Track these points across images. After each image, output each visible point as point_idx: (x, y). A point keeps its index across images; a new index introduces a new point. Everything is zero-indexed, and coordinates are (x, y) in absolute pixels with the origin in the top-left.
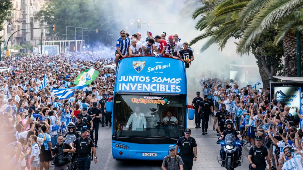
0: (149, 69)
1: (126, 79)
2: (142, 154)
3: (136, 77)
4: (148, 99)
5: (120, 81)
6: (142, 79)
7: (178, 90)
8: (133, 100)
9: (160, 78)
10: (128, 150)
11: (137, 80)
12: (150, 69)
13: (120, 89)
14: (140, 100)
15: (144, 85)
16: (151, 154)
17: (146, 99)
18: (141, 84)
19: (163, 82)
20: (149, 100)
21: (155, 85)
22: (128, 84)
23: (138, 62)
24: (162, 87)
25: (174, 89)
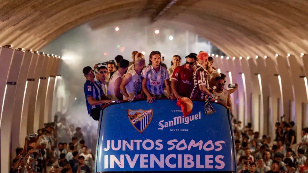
0: (160, 123)
1: (116, 146)
3: (136, 141)
5: (105, 150)
6: (148, 145)
7: (219, 165)
9: (183, 141)
11: (138, 148)
12: (163, 123)
13: (106, 166)
15: (153, 157)
18: (147, 156)
19: (189, 149)
22: (122, 156)
23: (138, 111)
24: (189, 158)
25: (212, 162)
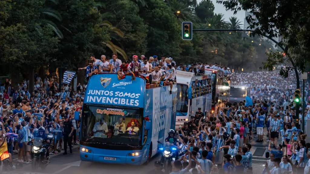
0: (113, 85)
1: (93, 93)
2: (104, 158)
3: (102, 91)
4: (110, 111)
5: (88, 94)
6: (107, 93)
7: (136, 104)
8: (98, 111)
9: (122, 93)
10: (92, 154)
11: (102, 94)
12: (115, 84)
13: (88, 101)
14: (103, 111)
15: (108, 98)
16: (111, 158)
17: (109, 110)
18: (105, 98)
19: (124, 96)
20: (112, 111)
21: (117, 99)
22: (95, 97)
23: (105, 78)
24: (123, 100)
25: (133, 102)
